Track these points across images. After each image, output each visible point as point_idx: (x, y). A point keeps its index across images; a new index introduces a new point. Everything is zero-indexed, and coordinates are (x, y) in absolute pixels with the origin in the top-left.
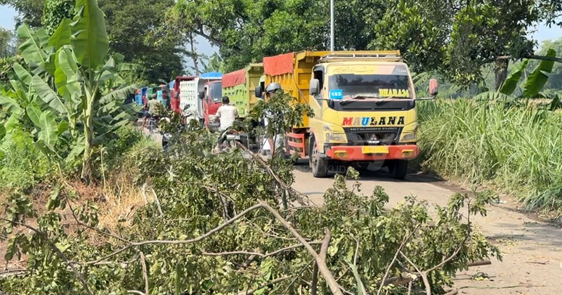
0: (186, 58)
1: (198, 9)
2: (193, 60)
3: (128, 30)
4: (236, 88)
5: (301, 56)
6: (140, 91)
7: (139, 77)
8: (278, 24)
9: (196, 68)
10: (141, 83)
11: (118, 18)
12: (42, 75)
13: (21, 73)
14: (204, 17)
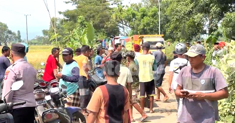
0: (120, 28)
1: (121, 16)
2: (123, 29)
3: (99, 22)
4: (129, 42)
5: (140, 36)
6: (104, 40)
7: (104, 35)
8: (145, 21)
9: (124, 31)
10: (105, 37)
11: (96, 18)
12: (79, 41)
13: (72, 40)
14: (123, 19)
